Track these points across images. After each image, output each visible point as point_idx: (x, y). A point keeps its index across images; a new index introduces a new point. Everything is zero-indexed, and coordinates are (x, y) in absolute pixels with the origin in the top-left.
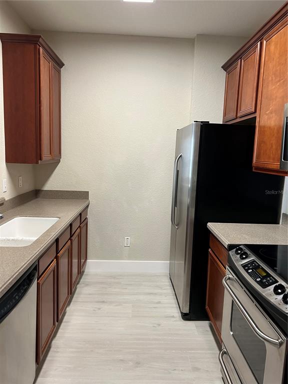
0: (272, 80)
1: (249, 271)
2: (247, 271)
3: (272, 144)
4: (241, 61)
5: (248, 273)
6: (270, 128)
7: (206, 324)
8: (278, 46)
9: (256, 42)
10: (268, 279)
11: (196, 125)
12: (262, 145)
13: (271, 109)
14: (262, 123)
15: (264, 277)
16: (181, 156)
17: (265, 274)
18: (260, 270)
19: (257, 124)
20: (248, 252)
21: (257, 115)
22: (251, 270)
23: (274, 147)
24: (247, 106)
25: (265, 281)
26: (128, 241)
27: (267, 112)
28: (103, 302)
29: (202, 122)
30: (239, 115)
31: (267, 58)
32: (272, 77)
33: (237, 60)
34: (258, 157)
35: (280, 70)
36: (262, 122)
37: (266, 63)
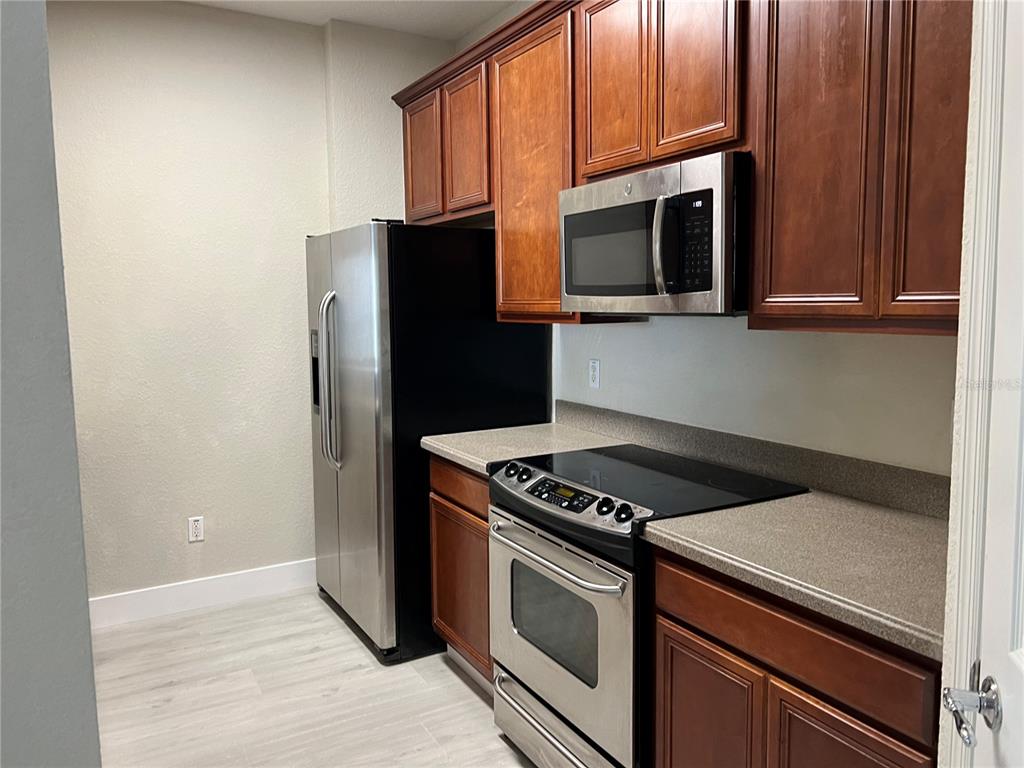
0: (521, 142)
1: (543, 497)
2: (539, 496)
3: (535, 266)
4: (441, 91)
5: (544, 499)
6: (527, 234)
7: (434, 661)
8: (527, 79)
9: (476, 60)
10: (581, 498)
11: (379, 227)
12: (514, 269)
13: (524, 197)
14: (509, 225)
15: (572, 499)
16: (334, 298)
17: (573, 494)
18: (562, 491)
19: (498, 227)
20: (531, 469)
21: (496, 206)
22: (546, 495)
23: (540, 271)
24: (467, 190)
25: (576, 503)
26: (198, 525)
27: (518, 204)
28: (171, 684)
29: (389, 222)
30: (450, 206)
31: (504, 99)
32: (521, 138)
33: (430, 88)
34: (505, 294)
35: (536, 126)
36: (509, 221)
37: (504, 107)
